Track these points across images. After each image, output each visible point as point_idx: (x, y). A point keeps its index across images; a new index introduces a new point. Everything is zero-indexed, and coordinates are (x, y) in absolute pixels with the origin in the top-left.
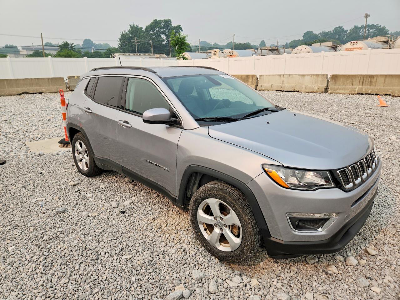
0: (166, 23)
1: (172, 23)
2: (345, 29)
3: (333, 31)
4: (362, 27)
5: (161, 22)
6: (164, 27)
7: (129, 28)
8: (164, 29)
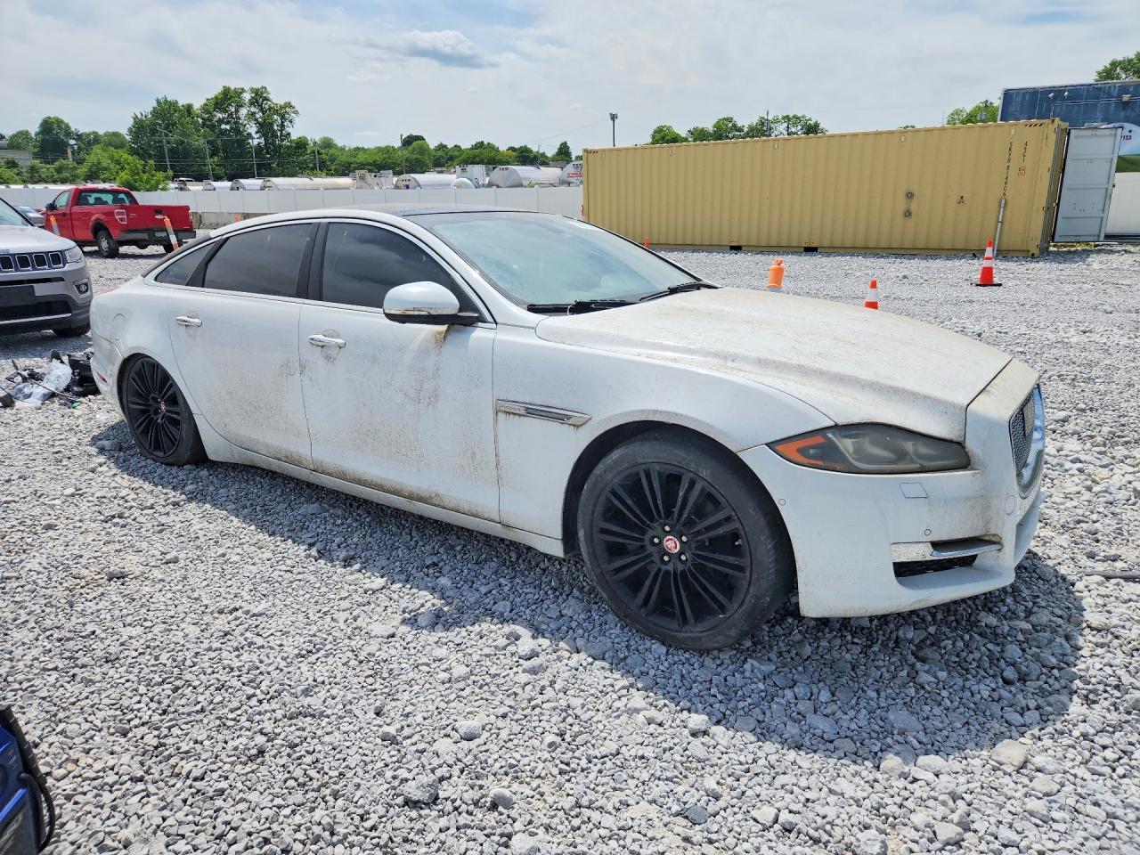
0: (257, 94)
1: (271, 97)
2: (739, 125)
3: (714, 126)
4: (776, 121)
5: (240, 92)
6: (252, 103)
7: (155, 105)
8: (253, 109)
